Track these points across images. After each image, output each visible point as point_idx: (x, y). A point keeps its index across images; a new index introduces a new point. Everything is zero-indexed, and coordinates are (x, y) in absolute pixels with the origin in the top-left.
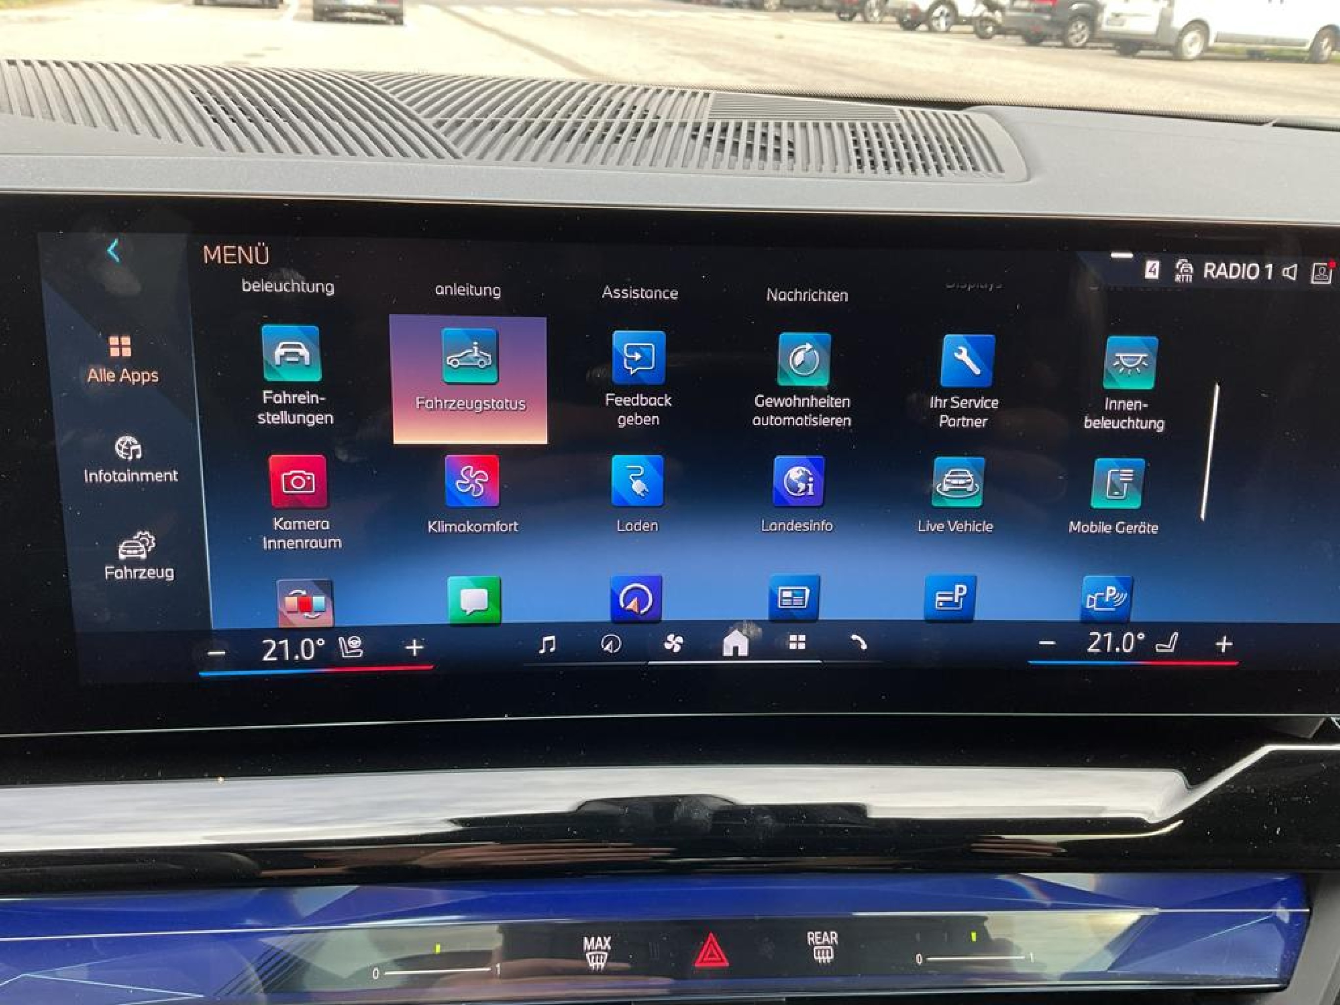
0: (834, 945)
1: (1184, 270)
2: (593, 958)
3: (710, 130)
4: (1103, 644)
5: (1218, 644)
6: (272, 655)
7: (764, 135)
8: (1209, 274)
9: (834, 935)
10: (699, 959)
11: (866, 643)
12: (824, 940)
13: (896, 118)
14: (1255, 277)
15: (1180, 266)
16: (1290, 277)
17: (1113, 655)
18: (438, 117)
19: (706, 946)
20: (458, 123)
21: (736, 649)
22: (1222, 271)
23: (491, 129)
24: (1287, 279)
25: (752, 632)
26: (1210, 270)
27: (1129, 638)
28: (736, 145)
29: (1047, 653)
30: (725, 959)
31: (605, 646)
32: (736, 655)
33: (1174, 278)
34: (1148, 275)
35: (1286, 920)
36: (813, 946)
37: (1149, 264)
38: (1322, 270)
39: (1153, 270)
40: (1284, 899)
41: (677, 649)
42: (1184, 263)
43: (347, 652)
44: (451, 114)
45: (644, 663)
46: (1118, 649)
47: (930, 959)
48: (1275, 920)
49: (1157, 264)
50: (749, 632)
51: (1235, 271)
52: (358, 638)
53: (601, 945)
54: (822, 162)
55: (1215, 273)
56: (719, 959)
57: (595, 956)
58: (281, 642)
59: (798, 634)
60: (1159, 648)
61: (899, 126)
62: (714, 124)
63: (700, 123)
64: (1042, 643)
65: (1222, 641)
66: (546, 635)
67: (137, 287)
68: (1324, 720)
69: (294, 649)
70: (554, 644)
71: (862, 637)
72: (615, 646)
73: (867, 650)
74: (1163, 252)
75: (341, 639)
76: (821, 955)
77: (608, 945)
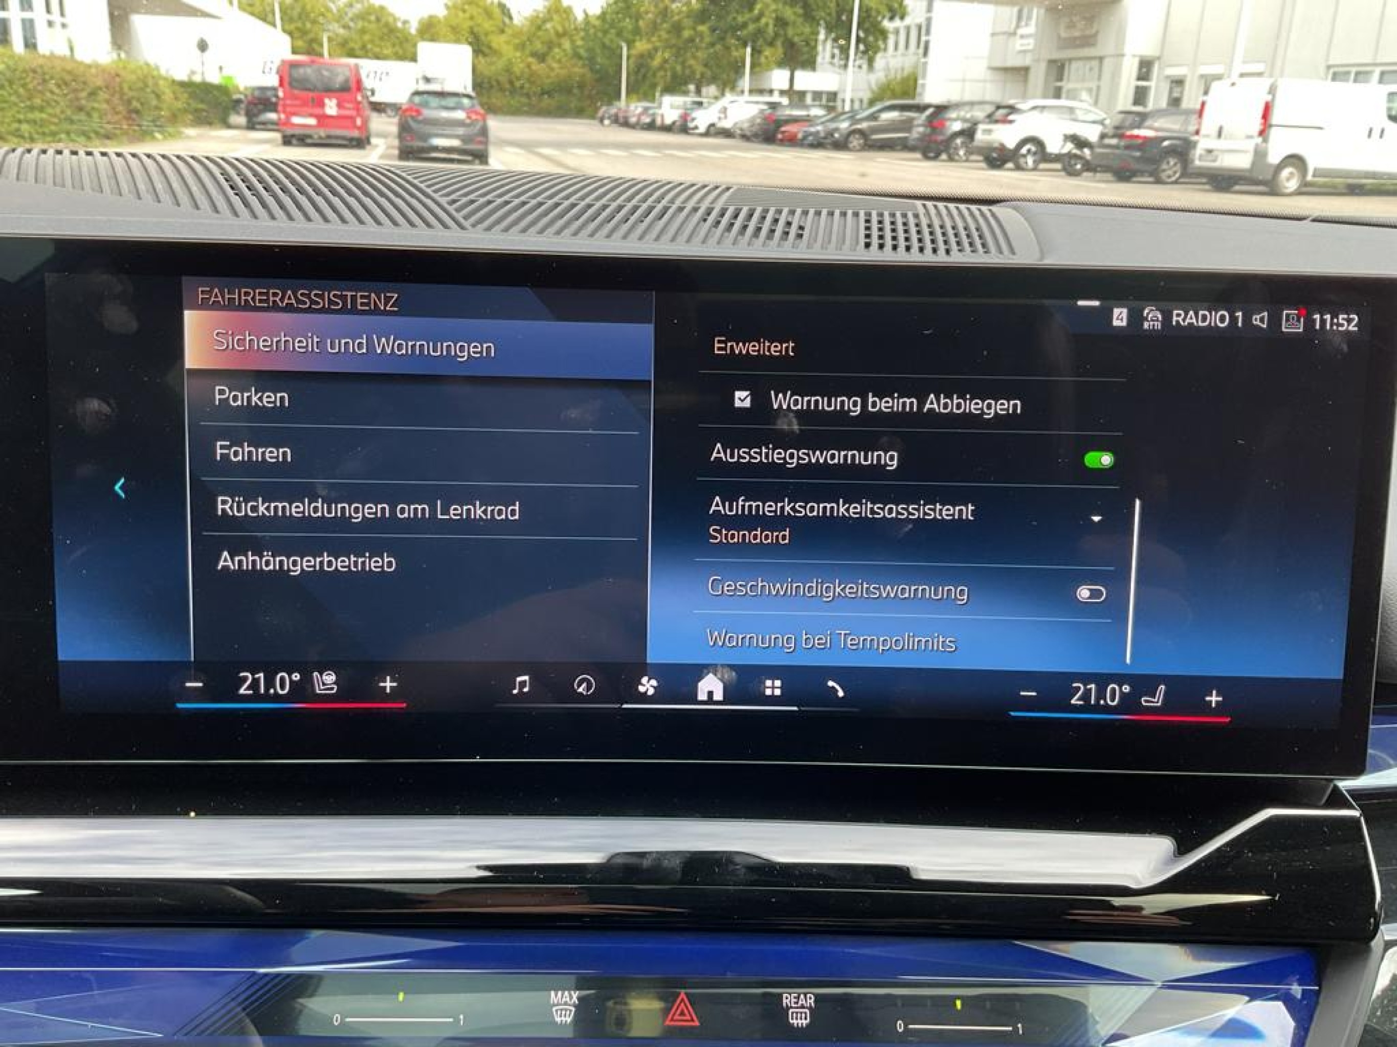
1: (1152, 318)
2: (559, 1012)
3: (722, 214)
4: (1086, 696)
5: (1208, 699)
6: (247, 689)
8: (1178, 322)
11: (845, 692)
12: (800, 1002)
13: (915, 210)
14: (1225, 324)
15: (1148, 314)
16: (1261, 325)
17: (1097, 708)
18: (453, 197)
21: (710, 694)
22: (1191, 318)
23: (503, 207)
24: (1257, 326)
25: (726, 676)
26: (1179, 317)
27: (1114, 690)
28: (744, 227)
29: (1029, 705)
30: (695, 1018)
31: (579, 686)
32: (710, 700)
33: (1142, 325)
34: (1116, 323)
35: (1299, 996)
37: (1116, 311)
38: (1293, 318)
39: (1120, 318)
40: (1297, 976)
41: (651, 692)
42: (1152, 310)
43: (322, 688)
44: (473, 201)
45: (617, 706)
46: (1102, 702)
47: (911, 1026)
48: (1286, 997)
49: (1125, 311)
50: (723, 676)
51: (1204, 318)
52: (331, 672)
53: (568, 999)
55: (1184, 320)
57: (561, 1010)
58: (257, 676)
59: (773, 679)
60: (1146, 701)
62: (726, 209)
63: (713, 209)
64: (1022, 693)
65: (1211, 696)
66: (520, 675)
67: (134, 325)
68: (1332, 786)
69: (270, 683)
70: (528, 684)
71: (840, 686)
72: (589, 688)
73: (844, 698)
74: (1129, 299)
75: (315, 675)
76: (797, 1019)
77: (575, 999)
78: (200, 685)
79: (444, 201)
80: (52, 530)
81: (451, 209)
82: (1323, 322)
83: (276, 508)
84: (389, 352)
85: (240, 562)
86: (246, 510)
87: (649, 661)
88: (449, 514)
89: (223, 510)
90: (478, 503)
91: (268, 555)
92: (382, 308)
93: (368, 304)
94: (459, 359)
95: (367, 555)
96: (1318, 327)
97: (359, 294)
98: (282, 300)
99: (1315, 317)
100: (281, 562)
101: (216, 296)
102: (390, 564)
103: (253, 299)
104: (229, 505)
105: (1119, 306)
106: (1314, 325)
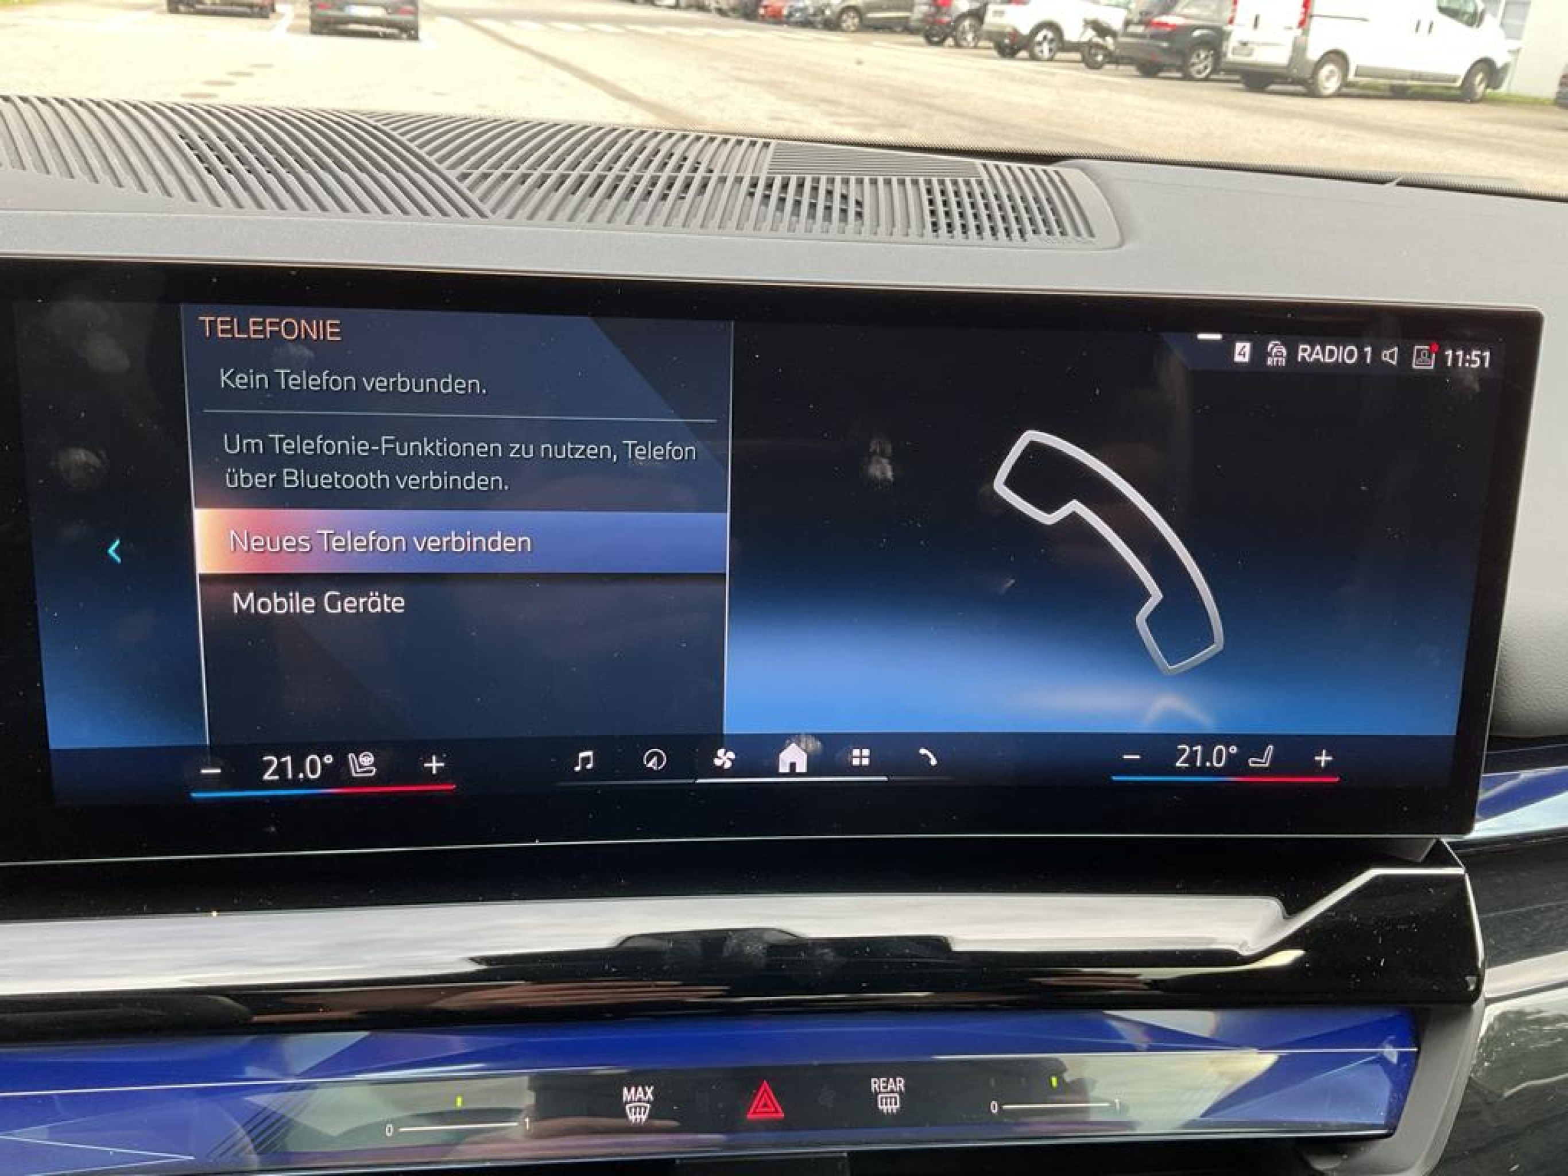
0: (900, 1093)
1: (1277, 353)
2: (633, 1110)
3: (769, 186)
4: (1191, 758)
5: (1317, 758)
6: (272, 774)
7: (830, 193)
8: (1303, 358)
9: (900, 1081)
10: (752, 1110)
11: (937, 759)
12: (889, 1087)
13: (977, 174)
14: (1353, 360)
15: (1272, 349)
16: (1389, 361)
17: (1203, 771)
18: (462, 169)
19: (760, 1094)
20: (485, 176)
21: (793, 765)
22: (1318, 354)
23: (523, 182)
24: (1386, 363)
25: (810, 746)
26: (1306, 353)
27: (1220, 752)
28: (798, 203)
29: (1131, 768)
30: (780, 1109)
31: (648, 762)
32: (793, 772)
33: (1265, 361)
34: (1238, 359)
35: (1394, 1060)
37: (1239, 346)
39: (1242, 353)
40: (1392, 1037)
41: (728, 765)
42: (1276, 345)
43: (358, 770)
44: (476, 166)
45: (691, 781)
46: (1208, 764)
47: (1005, 1107)
48: (1382, 1060)
49: (1248, 345)
50: (807, 746)
51: (1331, 352)
52: (370, 754)
53: (642, 1095)
54: (893, 225)
55: (1310, 356)
56: (773, 1109)
57: (636, 1108)
58: (283, 759)
59: (861, 748)
60: (1254, 762)
61: (980, 183)
62: (773, 179)
63: (758, 179)
64: (1125, 757)
65: (1321, 755)
66: (583, 751)
67: (124, 363)
69: (298, 767)
70: (591, 760)
71: (932, 752)
72: (659, 762)
73: (936, 766)
74: (1252, 333)
75: (351, 756)
76: (886, 1104)
77: (650, 1096)
78: (218, 771)
79: (452, 175)
80: (38, 602)
82: (1455, 358)
87: (725, 732)
96: (1449, 364)
99: (1447, 353)
105: (1242, 340)
106: (1446, 362)
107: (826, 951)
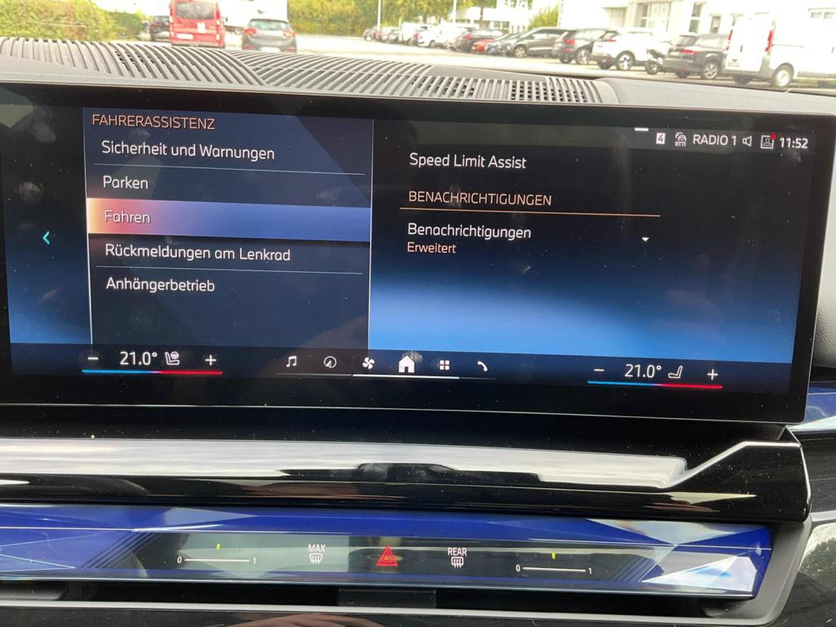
0: (464, 556)
1: (681, 139)
2: (313, 557)
3: (424, 80)
4: (634, 372)
5: (709, 374)
6: (125, 362)
7: (457, 84)
8: (696, 142)
9: (464, 550)
11: (488, 369)
12: (458, 553)
13: (545, 81)
14: (726, 143)
15: (678, 137)
16: (748, 144)
17: (641, 379)
21: (406, 368)
22: (705, 140)
23: (289, 72)
24: (745, 145)
25: (416, 358)
26: (697, 139)
27: (651, 369)
29: (599, 377)
30: (396, 562)
31: (327, 362)
32: (406, 373)
33: (674, 143)
34: (658, 142)
35: (760, 554)
36: (451, 556)
37: (659, 135)
38: (768, 140)
39: (661, 139)
40: (760, 542)
41: (371, 367)
42: (680, 135)
43: (170, 361)
45: (350, 375)
46: (644, 376)
47: (525, 568)
49: (664, 135)
50: (414, 357)
51: (713, 140)
52: (176, 352)
53: (319, 549)
55: (700, 141)
57: (315, 556)
58: (131, 354)
59: (445, 360)
60: (671, 375)
61: (545, 85)
62: (427, 78)
64: (596, 370)
65: (711, 373)
66: (291, 356)
67: (53, 138)
68: (784, 429)
69: (139, 358)
70: (296, 361)
71: (485, 364)
72: (333, 364)
73: (487, 371)
74: (666, 127)
75: (166, 353)
76: (456, 562)
77: (323, 550)
78: (97, 358)
79: (250, 69)
80: (6, 263)
81: (255, 73)
82: (786, 143)
83: (141, 251)
84: (209, 155)
85: (120, 284)
86: (123, 253)
87: (369, 348)
88: (247, 256)
89: (109, 252)
90: (265, 250)
91: (136, 280)
92: (205, 128)
93: (196, 125)
94: (252, 160)
95: (197, 281)
96: (783, 146)
97: (191, 119)
98: (144, 122)
99: (781, 139)
100: (145, 285)
101: (104, 120)
102: (211, 287)
103: (126, 121)
104: (113, 249)
105: (660, 132)
106: (781, 145)
107: (422, 472)
